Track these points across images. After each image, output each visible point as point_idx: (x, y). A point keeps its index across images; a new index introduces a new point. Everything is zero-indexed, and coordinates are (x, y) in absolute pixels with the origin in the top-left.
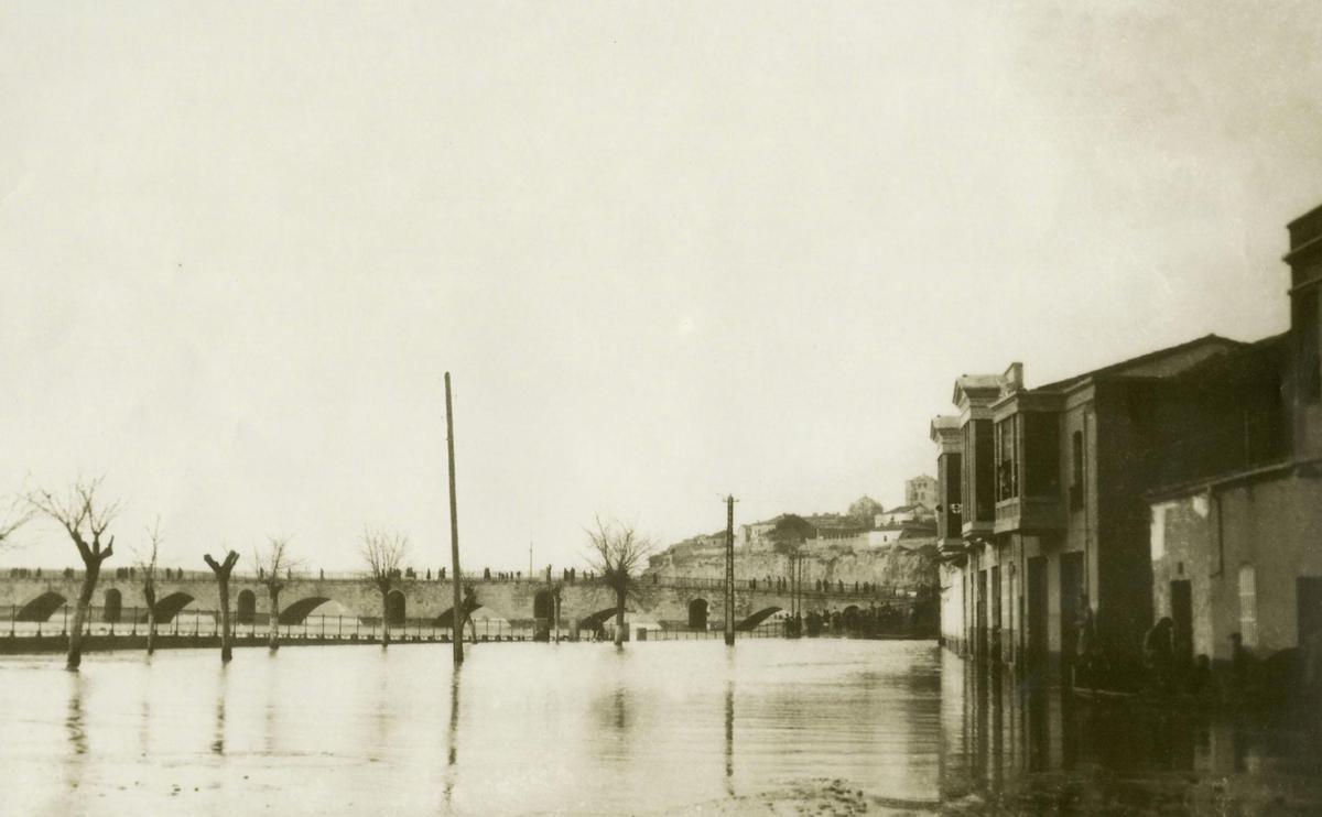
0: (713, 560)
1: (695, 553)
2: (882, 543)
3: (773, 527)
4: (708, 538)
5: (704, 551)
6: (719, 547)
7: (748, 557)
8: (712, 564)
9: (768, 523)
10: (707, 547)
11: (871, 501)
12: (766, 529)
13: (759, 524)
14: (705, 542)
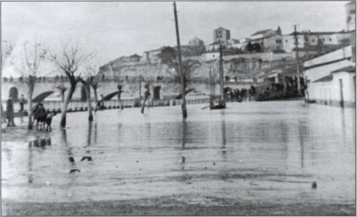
0: (131, 68)
1: (122, 65)
2: (212, 58)
3: (160, 52)
4: (127, 58)
5: (127, 64)
6: (134, 62)
7: (148, 66)
8: (131, 70)
9: (158, 50)
10: (128, 62)
11: (198, 39)
12: (156, 53)
13: (153, 51)
14: (126, 60)
